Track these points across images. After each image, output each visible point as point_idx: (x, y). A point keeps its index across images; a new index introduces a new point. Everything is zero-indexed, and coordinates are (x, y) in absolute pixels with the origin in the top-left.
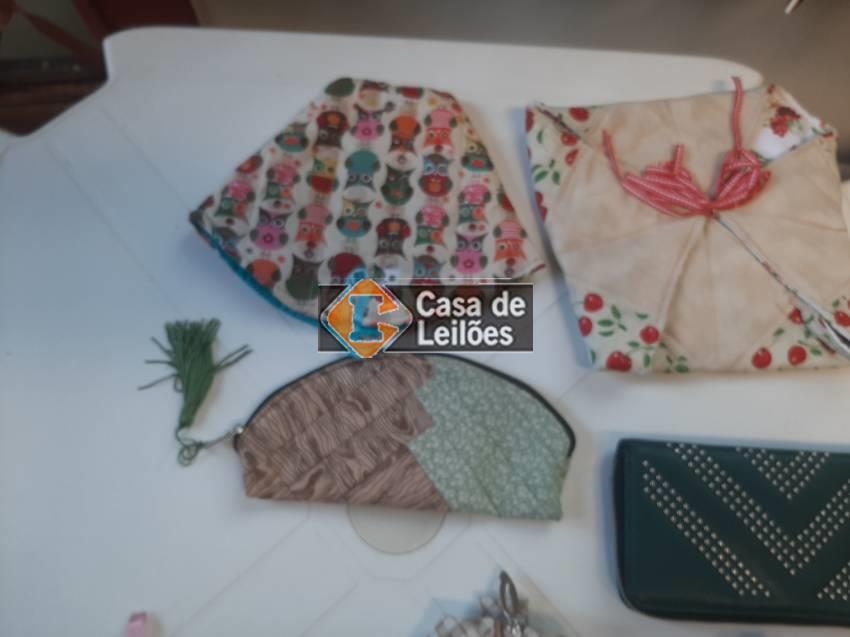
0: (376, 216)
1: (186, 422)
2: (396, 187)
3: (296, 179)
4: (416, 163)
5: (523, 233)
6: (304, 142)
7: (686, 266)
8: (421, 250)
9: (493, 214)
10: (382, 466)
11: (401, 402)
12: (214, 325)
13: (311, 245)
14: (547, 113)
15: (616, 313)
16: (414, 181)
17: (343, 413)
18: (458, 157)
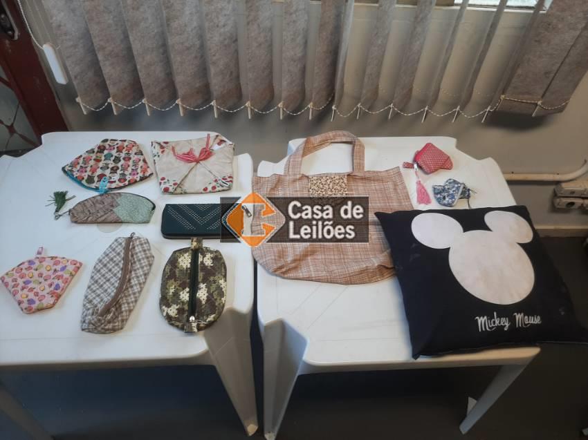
0: (110, 166)
1: (57, 211)
2: (117, 160)
3: (91, 160)
4: (123, 155)
5: (148, 167)
6: (94, 152)
7: (189, 172)
8: (122, 172)
9: (141, 163)
10: (106, 214)
11: (113, 202)
12: (66, 192)
13: (93, 173)
14: (157, 143)
15: (168, 181)
16: (121, 159)
17: (98, 205)
18: (133, 153)
